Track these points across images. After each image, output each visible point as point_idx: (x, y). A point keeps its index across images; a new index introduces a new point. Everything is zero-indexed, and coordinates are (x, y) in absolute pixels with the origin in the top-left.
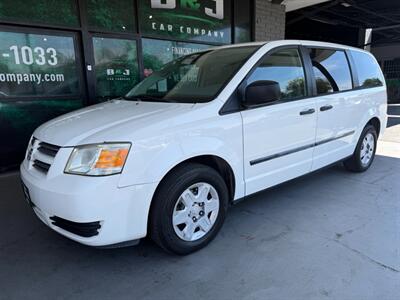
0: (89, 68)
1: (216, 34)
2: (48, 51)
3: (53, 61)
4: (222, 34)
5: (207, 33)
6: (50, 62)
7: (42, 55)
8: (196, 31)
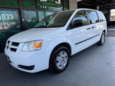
0: (23, 20)
1: (59, 8)
2: (10, 15)
3: (12, 18)
4: (60, 9)
5: (56, 8)
6: (11, 18)
7: (8, 17)
8: (53, 8)
